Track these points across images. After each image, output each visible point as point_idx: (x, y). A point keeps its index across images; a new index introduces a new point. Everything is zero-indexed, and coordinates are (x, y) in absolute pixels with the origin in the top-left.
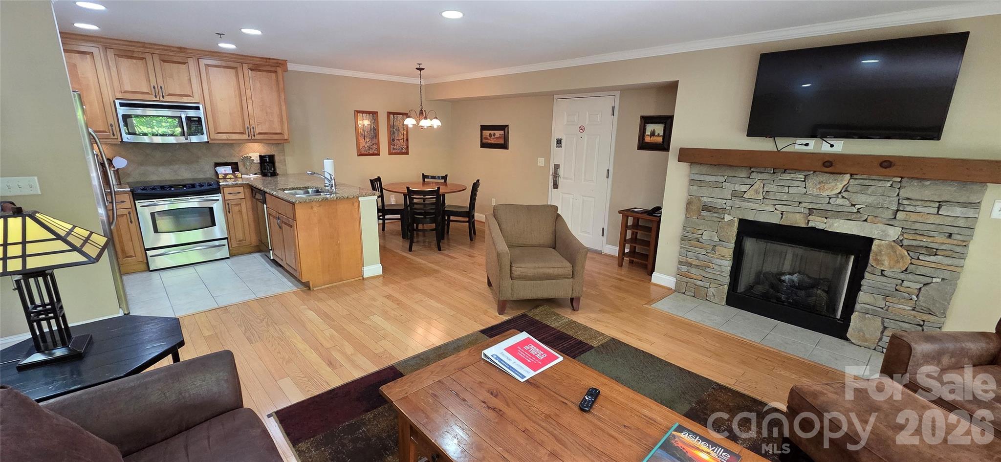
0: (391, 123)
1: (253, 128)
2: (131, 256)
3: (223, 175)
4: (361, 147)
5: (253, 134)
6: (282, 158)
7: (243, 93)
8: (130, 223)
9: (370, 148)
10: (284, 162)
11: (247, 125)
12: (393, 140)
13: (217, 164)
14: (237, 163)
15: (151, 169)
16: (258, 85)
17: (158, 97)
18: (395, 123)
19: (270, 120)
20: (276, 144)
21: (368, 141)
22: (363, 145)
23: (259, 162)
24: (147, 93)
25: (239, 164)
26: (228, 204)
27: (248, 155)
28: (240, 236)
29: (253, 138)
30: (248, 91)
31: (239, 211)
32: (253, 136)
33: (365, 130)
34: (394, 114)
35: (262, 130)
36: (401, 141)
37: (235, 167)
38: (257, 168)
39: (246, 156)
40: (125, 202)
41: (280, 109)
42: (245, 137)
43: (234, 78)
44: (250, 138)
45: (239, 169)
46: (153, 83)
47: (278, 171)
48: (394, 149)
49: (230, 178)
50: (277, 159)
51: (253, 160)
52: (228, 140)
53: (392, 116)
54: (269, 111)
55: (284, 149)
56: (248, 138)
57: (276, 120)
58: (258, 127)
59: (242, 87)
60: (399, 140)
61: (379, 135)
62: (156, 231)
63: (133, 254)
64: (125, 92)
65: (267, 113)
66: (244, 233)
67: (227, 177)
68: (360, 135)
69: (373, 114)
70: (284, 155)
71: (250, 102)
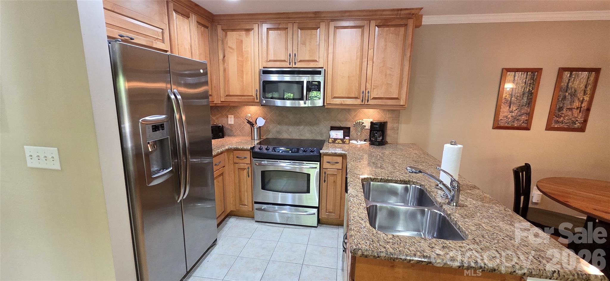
0: (564, 84)
1: (368, 92)
2: (245, 205)
3: (333, 140)
4: (501, 118)
5: (367, 98)
6: (395, 125)
7: (365, 53)
8: (248, 177)
9: (515, 119)
10: (396, 130)
11: (363, 89)
12: (560, 109)
13: (333, 128)
14: (350, 128)
15: (284, 128)
16: (382, 43)
17: (291, 64)
18: (570, 84)
19: (388, 84)
20: (392, 110)
21: (514, 109)
22: (505, 114)
23: (369, 128)
24: (284, 61)
25: (351, 129)
26: (325, 173)
27: (361, 121)
28: (330, 207)
29: (366, 103)
30: (371, 52)
31: (334, 181)
32: (366, 101)
33: (514, 94)
34: (571, 70)
35: (377, 94)
36: (574, 110)
37: (347, 131)
38: (367, 134)
39: (359, 121)
40: (247, 158)
41: (402, 70)
42: (358, 102)
43: (359, 38)
44: (363, 103)
45: (351, 134)
46: (290, 51)
47: (388, 139)
48: (557, 122)
49: (339, 143)
50: (389, 126)
51: (365, 126)
52: (342, 105)
53: (567, 74)
54: (388, 72)
55: (399, 116)
56: (362, 103)
57: (395, 82)
58: (373, 91)
59: (365, 47)
60: (570, 109)
61: (535, 101)
62: (263, 188)
63: (246, 203)
64: (270, 61)
65: (386, 75)
66: (334, 206)
67: (337, 142)
68: (504, 100)
69: (532, 72)
70: (398, 123)
71: (370, 63)
